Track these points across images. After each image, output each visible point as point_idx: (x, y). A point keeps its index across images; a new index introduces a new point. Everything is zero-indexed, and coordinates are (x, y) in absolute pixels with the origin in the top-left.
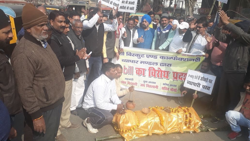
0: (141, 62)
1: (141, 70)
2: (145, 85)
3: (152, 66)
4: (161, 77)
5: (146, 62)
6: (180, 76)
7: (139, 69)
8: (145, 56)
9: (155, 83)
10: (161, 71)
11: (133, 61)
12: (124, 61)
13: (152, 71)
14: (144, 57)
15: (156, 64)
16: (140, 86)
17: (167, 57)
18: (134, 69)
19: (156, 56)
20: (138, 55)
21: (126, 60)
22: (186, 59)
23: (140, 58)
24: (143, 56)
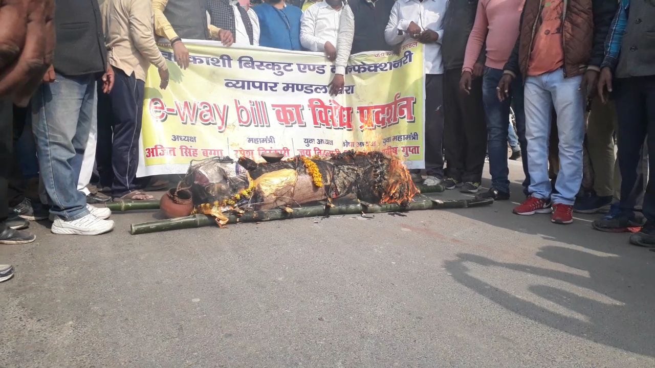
0: (286, 88)
1: (290, 109)
2: (310, 150)
3: (314, 95)
5: (297, 85)
6: (377, 113)
7: (284, 107)
8: (294, 67)
9: (331, 143)
11: (261, 83)
12: (234, 86)
13: (319, 109)
14: (292, 70)
15: (323, 90)
18: (269, 108)
19: (323, 66)
20: (273, 65)
21: (240, 85)
22: (386, 65)
23: (282, 74)
24: (288, 68)
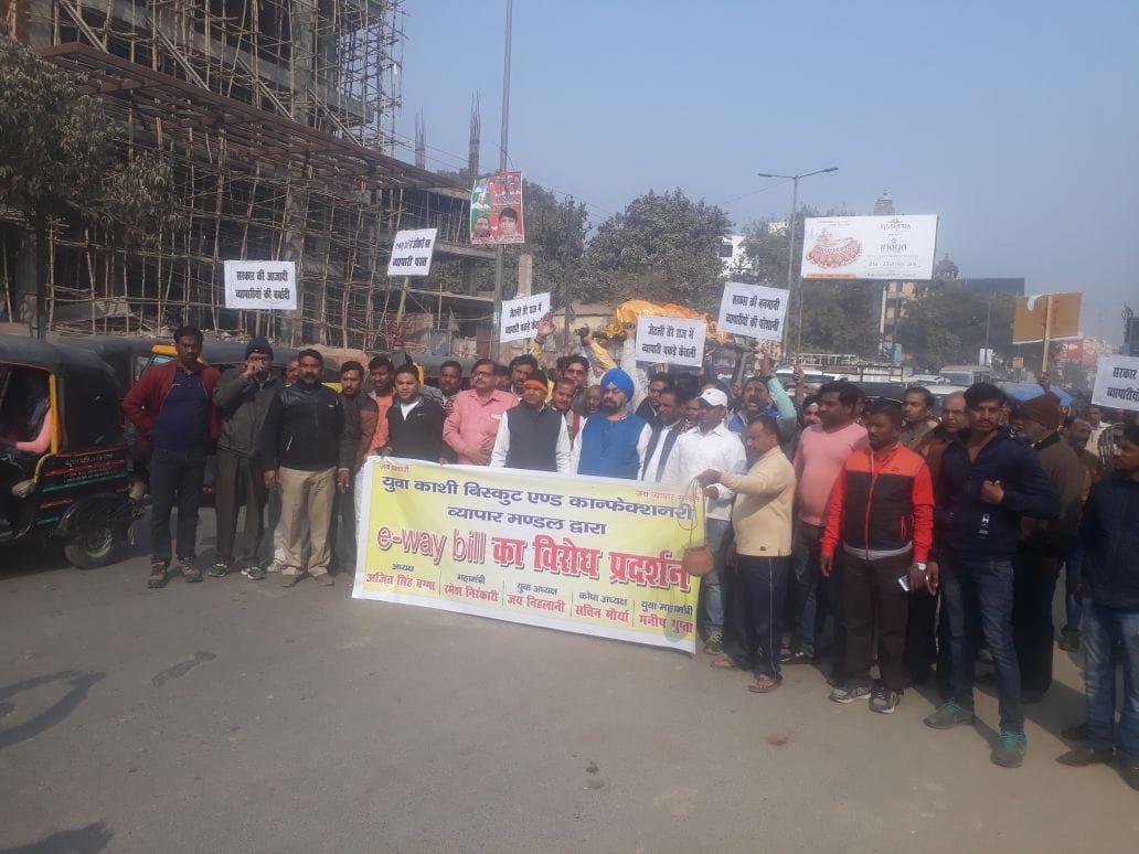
0: (512, 519)
1: (511, 545)
2: (521, 598)
3: (545, 531)
4: (574, 570)
5: (525, 517)
6: (633, 565)
7: (504, 541)
8: (525, 496)
9: (552, 591)
10: (575, 550)
11: (484, 513)
12: (457, 514)
13: (546, 549)
14: (520, 500)
15: (558, 525)
16: (506, 603)
17: (592, 501)
18: (489, 542)
19: (560, 497)
20: (501, 492)
21: (463, 513)
22: (648, 508)
23: (509, 503)
24: (517, 497)
